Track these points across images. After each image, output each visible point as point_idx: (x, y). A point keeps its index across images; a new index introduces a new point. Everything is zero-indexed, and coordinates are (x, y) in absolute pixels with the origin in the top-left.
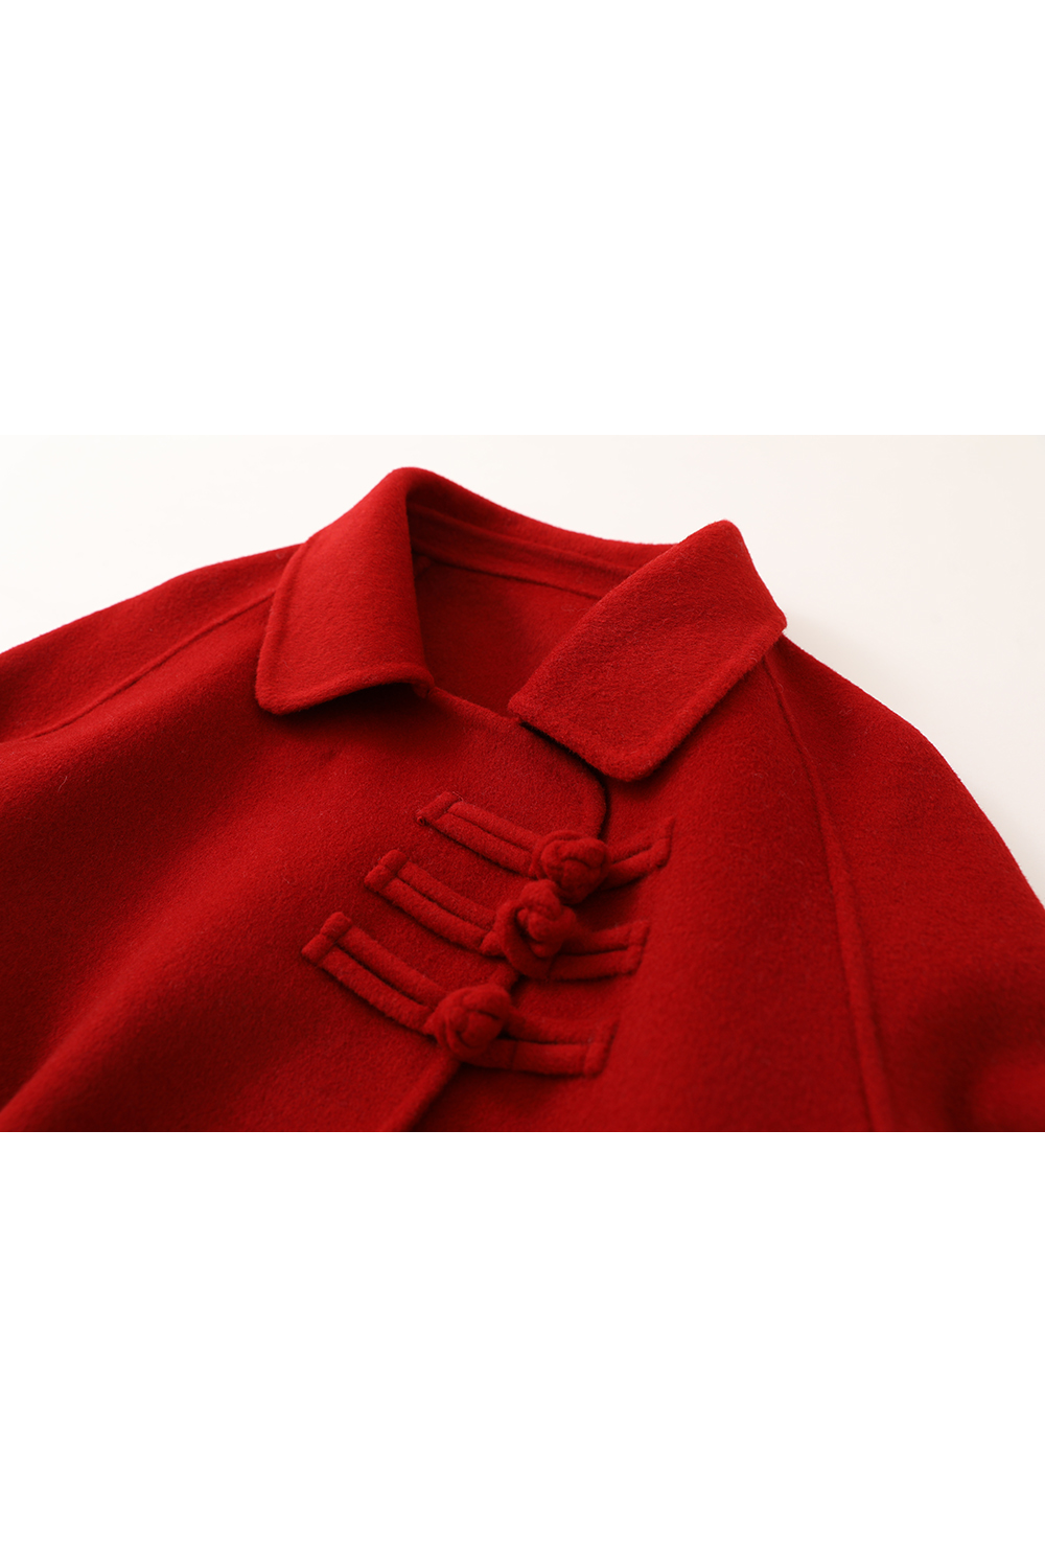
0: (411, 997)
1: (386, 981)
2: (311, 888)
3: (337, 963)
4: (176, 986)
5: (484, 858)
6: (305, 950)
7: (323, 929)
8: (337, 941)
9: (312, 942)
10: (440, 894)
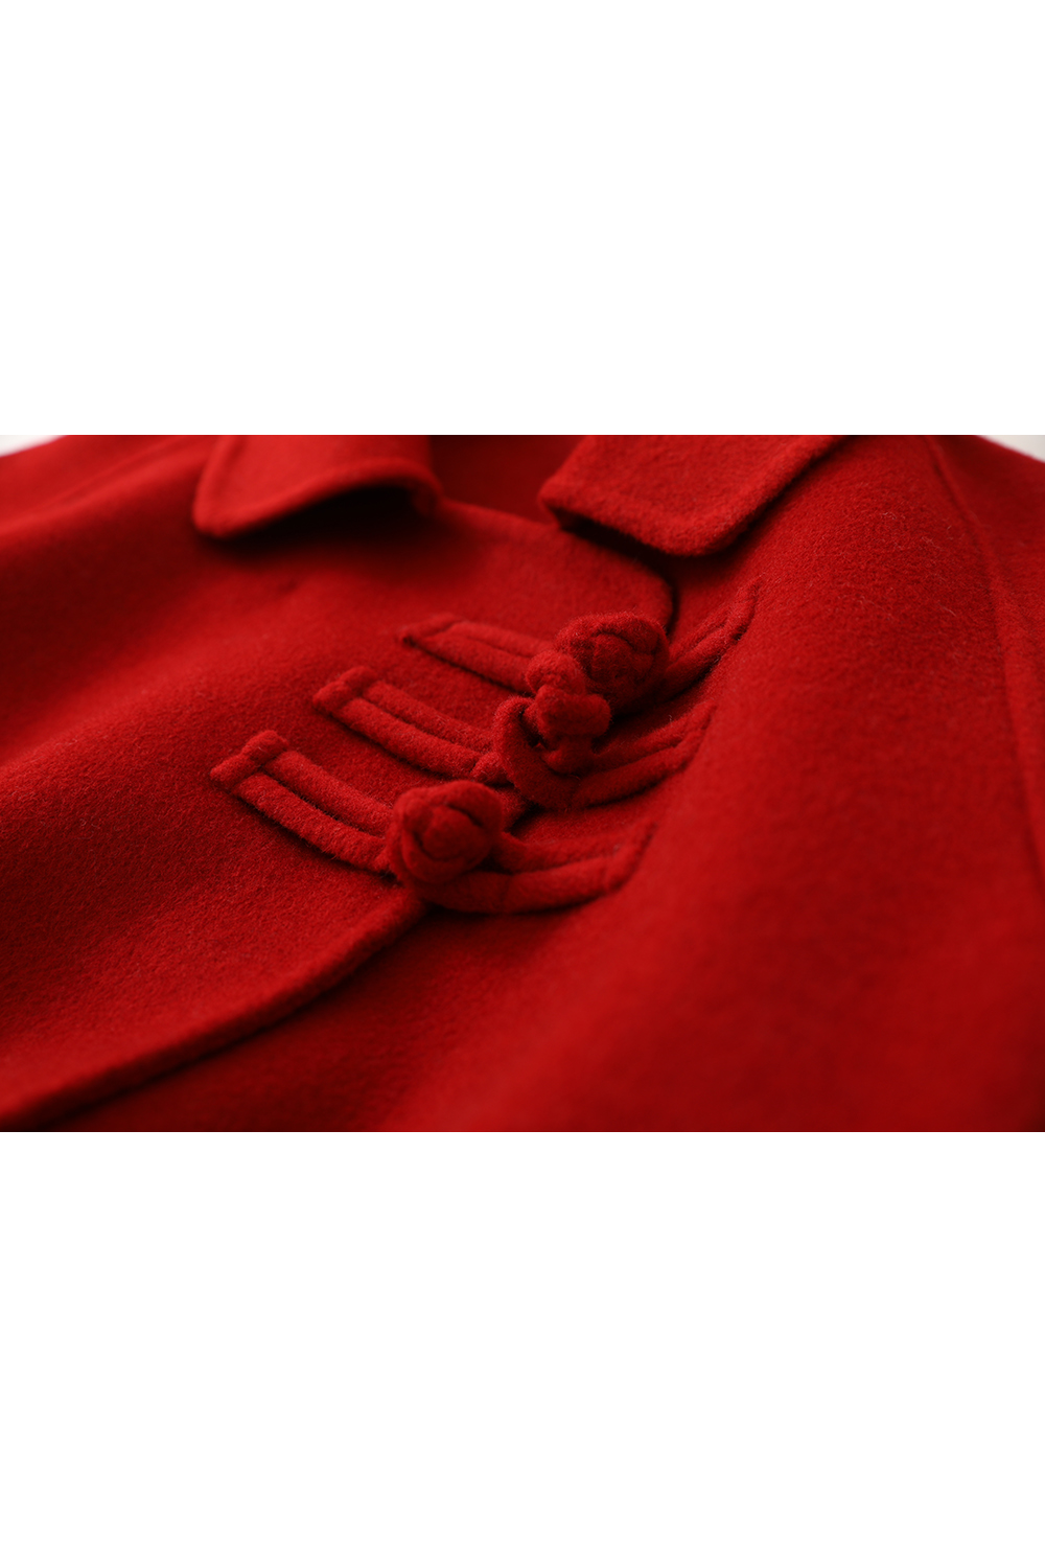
0: (363, 828)
1: (329, 812)
2: (235, 705)
3: (260, 789)
4: (20, 798)
5: (492, 682)
6: (217, 770)
7: (246, 749)
8: (263, 763)
9: (226, 763)
10: (421, 713)
